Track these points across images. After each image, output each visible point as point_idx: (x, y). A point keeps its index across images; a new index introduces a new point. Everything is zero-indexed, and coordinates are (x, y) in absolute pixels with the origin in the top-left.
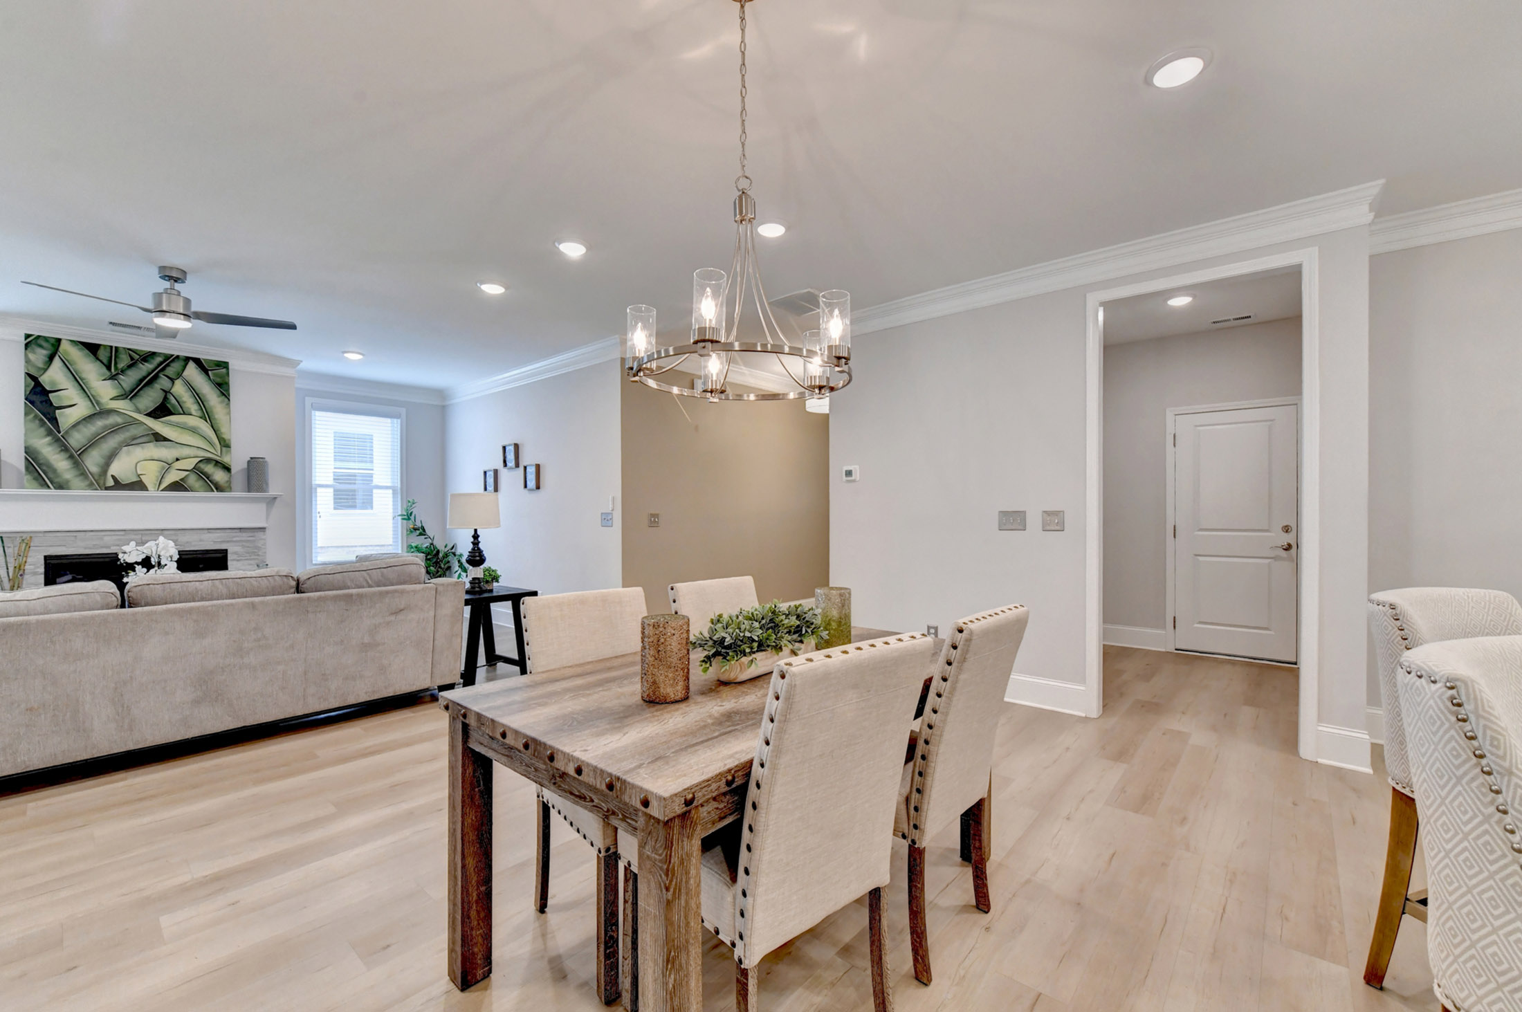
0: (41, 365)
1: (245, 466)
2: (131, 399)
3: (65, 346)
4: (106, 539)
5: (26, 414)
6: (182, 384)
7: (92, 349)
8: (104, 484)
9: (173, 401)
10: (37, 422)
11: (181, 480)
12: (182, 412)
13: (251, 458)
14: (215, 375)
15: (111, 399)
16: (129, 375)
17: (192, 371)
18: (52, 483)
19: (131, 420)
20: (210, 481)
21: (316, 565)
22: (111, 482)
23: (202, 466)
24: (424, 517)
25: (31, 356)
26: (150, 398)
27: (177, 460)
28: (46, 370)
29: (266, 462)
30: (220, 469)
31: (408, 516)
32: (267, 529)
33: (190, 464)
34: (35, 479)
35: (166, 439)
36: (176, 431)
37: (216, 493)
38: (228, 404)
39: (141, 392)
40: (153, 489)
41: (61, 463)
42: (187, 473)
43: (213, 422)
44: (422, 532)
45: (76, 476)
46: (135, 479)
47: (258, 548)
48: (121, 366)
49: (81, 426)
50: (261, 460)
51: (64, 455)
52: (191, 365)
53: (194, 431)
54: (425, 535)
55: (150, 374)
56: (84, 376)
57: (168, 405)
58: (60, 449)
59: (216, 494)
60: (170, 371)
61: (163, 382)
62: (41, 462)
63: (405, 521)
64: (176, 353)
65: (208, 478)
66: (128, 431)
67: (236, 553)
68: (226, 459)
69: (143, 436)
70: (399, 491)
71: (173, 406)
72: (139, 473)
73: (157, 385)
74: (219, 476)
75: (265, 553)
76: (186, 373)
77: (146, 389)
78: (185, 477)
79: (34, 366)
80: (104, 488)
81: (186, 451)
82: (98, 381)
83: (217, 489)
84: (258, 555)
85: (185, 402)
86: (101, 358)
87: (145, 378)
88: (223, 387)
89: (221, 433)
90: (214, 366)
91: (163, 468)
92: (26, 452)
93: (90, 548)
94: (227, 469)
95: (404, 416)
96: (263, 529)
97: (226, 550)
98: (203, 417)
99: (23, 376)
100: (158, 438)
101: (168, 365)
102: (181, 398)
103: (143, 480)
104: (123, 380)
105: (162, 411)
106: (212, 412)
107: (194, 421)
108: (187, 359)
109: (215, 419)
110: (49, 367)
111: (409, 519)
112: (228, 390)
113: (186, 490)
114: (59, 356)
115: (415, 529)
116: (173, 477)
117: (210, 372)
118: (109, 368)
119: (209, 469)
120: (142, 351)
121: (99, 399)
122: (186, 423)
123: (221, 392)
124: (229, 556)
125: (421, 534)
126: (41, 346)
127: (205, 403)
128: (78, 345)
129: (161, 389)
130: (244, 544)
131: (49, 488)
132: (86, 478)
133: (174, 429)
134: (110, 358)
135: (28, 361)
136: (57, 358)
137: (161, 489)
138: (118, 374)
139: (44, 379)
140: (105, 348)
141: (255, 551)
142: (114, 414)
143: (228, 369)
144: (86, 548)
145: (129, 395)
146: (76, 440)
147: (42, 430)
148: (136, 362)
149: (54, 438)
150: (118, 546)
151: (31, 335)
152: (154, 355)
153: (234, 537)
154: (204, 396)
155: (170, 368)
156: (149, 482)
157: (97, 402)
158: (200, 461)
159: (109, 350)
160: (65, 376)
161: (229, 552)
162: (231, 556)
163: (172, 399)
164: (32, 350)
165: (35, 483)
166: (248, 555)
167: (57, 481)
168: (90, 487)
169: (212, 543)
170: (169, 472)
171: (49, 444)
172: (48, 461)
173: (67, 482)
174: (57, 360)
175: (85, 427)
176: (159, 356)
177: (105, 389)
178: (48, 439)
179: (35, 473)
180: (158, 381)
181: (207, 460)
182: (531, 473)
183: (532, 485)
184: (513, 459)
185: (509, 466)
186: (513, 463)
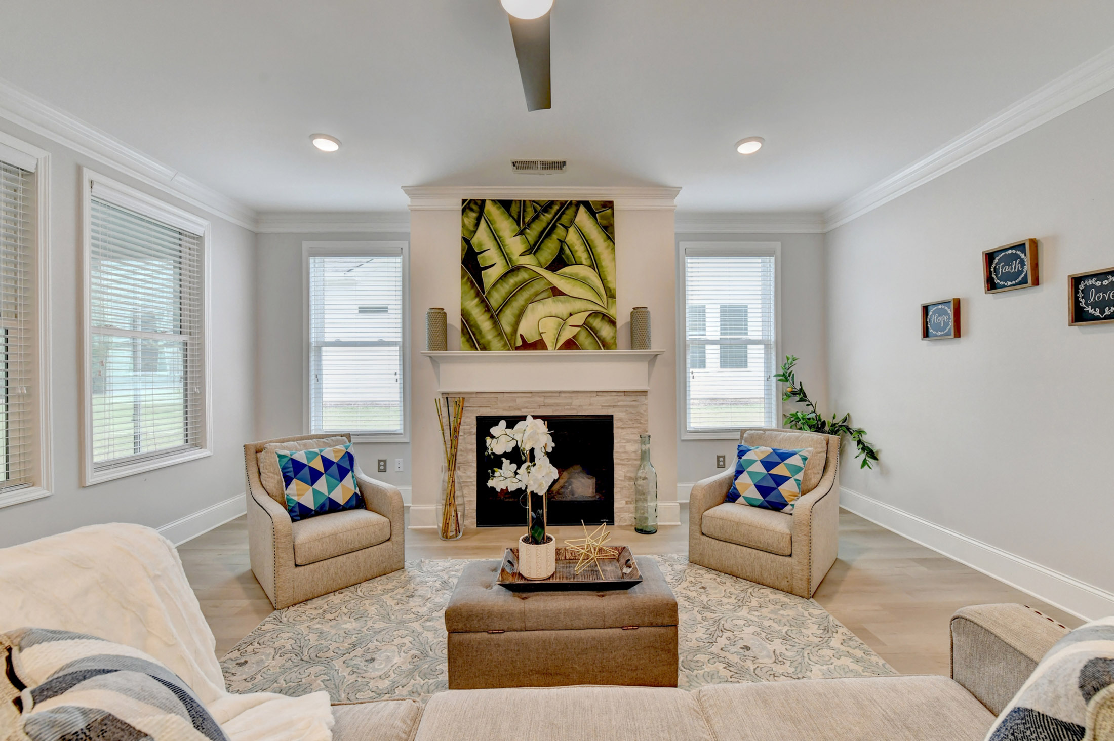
0: (472, 228)
1: (629, 320)
2: (534, 254)
3: (489, 207)
4: (518, 400)
5: (463, 277)
6: (574, 231)
7: (506, 205)
8: (515, 344)
9: (567, 251)
10: (469, 284)
11: (574, 337)
12: (574, 263)
13: (634, 308)
14: (602, 217)
15: (520, 255)
16: (534, 229)
17: (583, 217)
18: (478, 344)
19: (535, 275)
20: (598, 338)
21: (691, 432)
22: (519, 343)
23: (591, 320)
24: (804, 376)
25: (466, 221)
26: (549, 251)
27: (571, 315)
28: (475, 232)
29: (648, 312)
30: (606, 324)
31: (786, 377)
32: (648, 393)
33: (579, 319)
34: (468, 341)
35: (563, 294)
36: (569, 283)
37: (603, 350)
38: (613, 249)
39: (542, 245)
40: (551, 349)
41: (484, 324)
42: (579, 329)
43: (600, 270)
44: (800, 395)
45: (495, 337)
46: (537, 338)
47: (640, 414)
48: (527, 220)
49: (498, 286)
50: (643, 310)
51: (487, 316)
52: (582, 209)
53: (584, 281)
54: (805, 401)
55: (549, 224)
56: (501, 234)
57: (563, 256)
58: (484, 310)
59: (603, 352)
60: (565, 219)
61: (560, 231)
62: (472, 323)
63: (780, 383)
64: (569, 200)
65: (596, 335)
66: (532, 287)
67: (620, 420)
68: (612, 312)
69: (543, 291)
70: (773, 345)
71: (568, 258)
72: (541, 331)
73: (555, 237)
74: (606, 331)
75: (647, 421)
76: (577, 219)
77: (546, 241)
78: (577, 334)
79: (468, 230)
80: (514, 348)
81: (579, 305)
82: (511, 238)
83: (604, 346)
84: (641, 423)
85: (577, 251)
86: (513, 214)
87: (545, 229)
88: (608, 230)
89: (608, 282)
90: (600, 207)
91: (559, 324)
92: (462, 315)
94: (613, 323)
95: (779, 253)
96: (645, 392)
97: (612, 416)
98: (592, 266)
99: (460, 239)
100: (556, 292)
101: (563, 213)
102: (573, 246)
103: (544, 339)
104: (528, 234)
105: (558, 263)
106: (599, 258)
107: (584, 270)
108: (578, 204)
109: (602, 266)
110: (477, 228)
111: (787, 380)
112: (613, 233)
113: (577, 348)
114: (484, 217)
115: (794, 393)
116: (567, 334)
117: (597, 215)
118: (518, 225)
119: (597, 323)
120: (543, 201)
121: (511, 256)
122: (577, 274)
123: (607, 235)
124: (615, 422)
125: (801, 400)
126: (472, 210)
127: (593, 250)
128: (496, 204)
129: (558, 239)
130: (628, 409)
131: (477, 349)
132: (502, 338)
133: (568, 281)
134: (519, 212)
135: (464, 226)
136: (483, 219)
137: (557, 348)
138: (525, 229)
139: (474, 241)
140: (516, 203)
141: (638, 418)
142: (522, 270)
143: (613, 209)
144: (504, 410)
145: (533, 249)
146: (495, 300)
147: (472, 292)
148: (538, 214)
149: (480, 299)
150: (526, 408)
151: (466, 200)
152: (551, 203)
153: (619, 401)
154: (593, 242)
155: (564, 216)
156: (548, 340)
157: (510, 259)
158: (590, 315)
159: (518, 205)
160: (488, 236)
161: (614, 419)
162: (616, 424)
163: (566, 248)
164: (467, 214)
165: (467, 345)
166: (631, 423)
167: (481, 341)
168: (505, 347)
169: (600, 407)
170: (564, 329)
171: (477, 306)
172: (476, 322)
173: (489, 342)
174: (483, 221)
175: (502, 286)
176: (556, 204)
177: (516, 246)
178: (477, 300)
179: (468, 336)
180: (555, 231)
181: (595, 314)
182: (1099, 289)
183: (1107, 312)
184: (1022, 271)
185: (1004, 286)
186: (1020, 279)
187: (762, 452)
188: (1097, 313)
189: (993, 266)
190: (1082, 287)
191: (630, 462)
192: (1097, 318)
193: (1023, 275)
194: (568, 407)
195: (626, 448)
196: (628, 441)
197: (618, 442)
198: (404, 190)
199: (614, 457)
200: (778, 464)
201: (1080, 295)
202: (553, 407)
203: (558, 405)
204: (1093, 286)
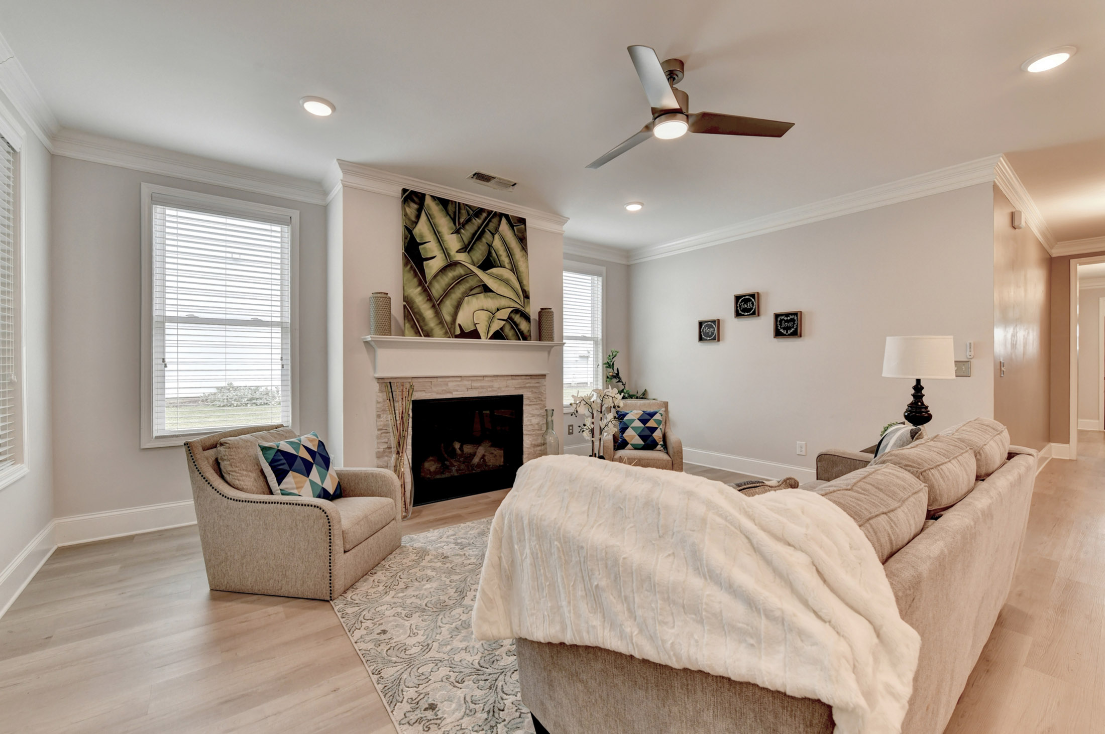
0: (414, 219)
1: (538, 315)
2: (468, 252)
3: (428, 201)
4: (450, 384)
5: (405, 265)
6: (499, 239)
7: (444, 203)
8: (454, 332)
9: (494, 255)
10: (412, 272)
11: (501, 329)
12: (499, 265)
13: (542, 309)
14: (518, 231)
15: (457, 252)
16: (467, 230)
17: (504, 226)
18: (422, 330)
19: (469, 271)
20: (518, 330)
22: (458, 332)
23: (513, 316)
25: (408, 210)
26: (479, 253)
27: (498, 310)
28: (416, 223)
29: (552, 312)
30: (524, 319)
31: (609, 365)
32: (547, 377)
33: (504, 314)
34: (412, 327)
35: (491, 291)
36: (496, 282)
37: (522, 341)
38: (527, 257)
39: (475, 246)
40: (484, 338)
41: (428, 313)
42: (505, 322)
43: (518, 274)
44: (617, 377)
45: (437, 325)
46: (473, 328)
47: (541, 393)
48: (462, 220)
49: (439, 278)
50: (548, 310)
51: (429, 305)
52: (504, 221)
53: (507, 282)
54: (621, 382)
55: (479, 228)
56: (440, 229)
57: (491, 258)
58: (426, 299)
60: (492, 226)
61: (488, 235)
62: (416, 310)
63: (605, 369)
64: (495, 210)
65: (517, 327)
66: (467, 282)
67: (528, 398)
68: (527, 310)
69: (476, 287)
70: (600, 342)
71: (494, 260)
72: (475, 323)
73: (484, 240)
74: (524, 326)
75: (546, 398)
76: (500, 229)
77: (478, 243)
78: (503, 327)
79: (409, 219)
80: (454, 336)
81: (504, 302)
82: (449, 235)
83: (522, 337)
84: (542, 400)
85: (501, 256)
86: (450, 213)
87: (476, 232)
88: (522, 240)
89: (524, 285)
90: (516, 221)
91: (490, 317)
92: (404, 299)
93: (440, 393)
94: (528, 320)
95: (604, 274)
96: (544, 376)
97: (522, 396)
98: (512, 270)
99: (403, 228)
100: (486, 289)
101: (490, 221)
102: (499, 252)
103: (478, 329)
104: (463, 234)
105: (487, 264)
106: (517, 264)
107: (506, 273)
108: (501, 215)
109: (519, 272)
110: (418, 220)
111: (609, 367)
112: (526, 245)
113: (503, 338)
114: (424, 210)
115: (613, 376)
116: (496, 326)
117: (515, 228)
118: (455, 224)
119: (517, 318)
120: (474, 207)
121: (449, 252)
122: (502, 276)
123: (522, 246)
124: (524, 400)
125: (617, 380)
126: (413, 201)
127: (513, 257)
128: (435, 200)
129: (486, 243)
130: (533, 389)
131: (421, 336)
132: (443, 326)
133: (495, 281)
134: (455, 213)
135: (406, 215)
136: (423, 212)
137: (489, 337)
138: (460, 228)
139: (416, 231)
140: (452, 204)
141: (540, 396)
142: (459, 265)
143: (525, 225)
144: (437, 393)
145: (467, 248)
146: (437, 289)
147: (415, 281)
148: (470, 218)
149: (423, 288)
150: (457, 391)
151: (408, 190)
152: (481, 210)
153: (527, 383)
154: (512, 250)
155: (491, 224)
156: (482, 331)
157: (448, 254)
158: (512, 312)
159: (454, 206)
160: (429, 229)
161: (524, 398)
162: (525, 402)
163: (493, 252)
164: (408, 203)
165: (413, 332)
166: (535, 400)
167: (425, 328)
168: (446, 334)
169: (514, 389)
170: (493, 322)
171: (420, 294)
172: (419, 310)
173: (432, 330)
174: (423, 214)
175: (441, 278)
176: (484, 212)
177: (453, 242)
178: (419, 289)
179: (412, 323)
180: (484, 235)
181: (516, 311)
182: (787, 321)
183: (789, 333)
184: (753, 308)
185: (744, 315)
186: (751, 312)
187: (636, 414)
188: (785, 333)
189: (739, 303)
190: (779, 319)
191: (534, 433)
192: (785, 335)
193: (753, 310)
194: (490, 389)
195: (532, 421)
196: (533, 416)
197: (526, 417)
198: (339, 163)
199: (524, 429)
200: (649, 420)
201: (778, 323)
202: (477, 390)
203: (482, 387)
204: (783, 319)
